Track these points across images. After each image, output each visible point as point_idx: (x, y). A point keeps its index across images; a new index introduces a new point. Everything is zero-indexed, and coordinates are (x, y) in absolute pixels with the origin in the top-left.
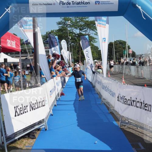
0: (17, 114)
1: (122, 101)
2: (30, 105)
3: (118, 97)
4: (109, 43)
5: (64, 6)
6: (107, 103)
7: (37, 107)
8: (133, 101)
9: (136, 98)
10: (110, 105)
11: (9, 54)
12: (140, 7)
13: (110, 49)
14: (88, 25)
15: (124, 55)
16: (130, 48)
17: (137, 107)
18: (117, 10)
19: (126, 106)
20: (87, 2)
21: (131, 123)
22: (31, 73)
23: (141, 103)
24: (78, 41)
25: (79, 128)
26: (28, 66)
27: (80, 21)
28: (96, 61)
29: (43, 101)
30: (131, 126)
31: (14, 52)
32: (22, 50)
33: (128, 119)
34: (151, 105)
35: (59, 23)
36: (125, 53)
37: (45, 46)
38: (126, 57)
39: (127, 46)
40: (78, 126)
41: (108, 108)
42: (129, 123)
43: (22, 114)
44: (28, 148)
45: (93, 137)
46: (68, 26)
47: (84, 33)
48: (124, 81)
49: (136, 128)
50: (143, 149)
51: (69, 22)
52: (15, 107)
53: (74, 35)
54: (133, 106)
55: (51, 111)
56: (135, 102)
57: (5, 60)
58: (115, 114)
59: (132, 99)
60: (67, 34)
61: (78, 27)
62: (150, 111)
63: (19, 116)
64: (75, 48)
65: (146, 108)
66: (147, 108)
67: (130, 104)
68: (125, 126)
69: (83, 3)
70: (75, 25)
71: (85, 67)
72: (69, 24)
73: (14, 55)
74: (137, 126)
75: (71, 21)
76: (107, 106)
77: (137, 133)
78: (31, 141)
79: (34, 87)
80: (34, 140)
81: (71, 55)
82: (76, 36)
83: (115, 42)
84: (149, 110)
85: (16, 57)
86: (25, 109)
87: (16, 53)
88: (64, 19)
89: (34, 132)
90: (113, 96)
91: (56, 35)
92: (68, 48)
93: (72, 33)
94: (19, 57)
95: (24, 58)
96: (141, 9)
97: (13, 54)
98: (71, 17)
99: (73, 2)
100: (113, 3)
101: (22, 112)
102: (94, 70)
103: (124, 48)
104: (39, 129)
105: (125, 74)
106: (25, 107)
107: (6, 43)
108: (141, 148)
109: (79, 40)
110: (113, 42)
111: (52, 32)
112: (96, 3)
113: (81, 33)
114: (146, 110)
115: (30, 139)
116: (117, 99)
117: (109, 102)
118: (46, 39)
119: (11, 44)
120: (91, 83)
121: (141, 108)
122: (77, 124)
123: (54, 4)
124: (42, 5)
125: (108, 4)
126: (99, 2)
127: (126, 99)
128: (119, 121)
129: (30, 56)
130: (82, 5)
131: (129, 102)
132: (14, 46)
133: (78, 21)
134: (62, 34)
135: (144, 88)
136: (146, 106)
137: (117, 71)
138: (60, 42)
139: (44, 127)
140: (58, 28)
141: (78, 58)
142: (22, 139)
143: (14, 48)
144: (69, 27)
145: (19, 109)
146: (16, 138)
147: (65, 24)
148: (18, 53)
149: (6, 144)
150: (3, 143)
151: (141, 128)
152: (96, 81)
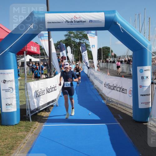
0: (37, 96)
1: (107, 87)
2: (47, 90)
3: (105, 84)
4: (98, 49)
5: (69, 23)
6: (97, 88)
7: (51, 91)
9: (117, 85)
10: (99, 89)
11: (33, 56)
12: (119, 24)
13: (99, 52)
14: (85, 37)
16: (113, 52)
17: (118, 91)
18: (104, 26)
19: (110, 90)
20: (84, 21)
21: (113, 101)
22: (47, 68)
23: (120, 88)
25: (79, 105)
26: (46, 63)
27: (79, 34)
28: (90, 60)
29: (55, 87)
30: (113, 103)
31: (36, 55)
32: (41, 53)
33: (111, 99)
34: (126, 90)
35: (66, 35)
36: (109, 55)
37: (56, 50)
38: (110, 57)
39: (111, 50)
40: (78, 103)
41: (98, 92)
42: (112, 101)
43: (41, 96)
46: (72, 37)
47: (82, 42)
48: (108, 73)
49: (116, 104)
50: (121, 119)
51: (72, 35)
52: (36, 91)
53: (76, 43)
54: (115, 90)
55: (61, 93)
56: (116, 88)
57: (30, 60)
58: (103, 95)
59: (114, 86)
60: (71, 42)
61: (79, 38)
62: (126, 93)
63: (39, 97)
64: (76, 52)
65: (123, 91)
66: (124, 92)
67: (113, 89)
68: (109, 103)
69: (82, 22)
70: (76, 37)
73: (36, 57)
74: (117, 103)
75: (74, 34)
76: (97, 90)
77: (117, 108)
80: (49, 113)
81: (74, 56)
82: (77, 44)
83: (103, 48)
86: (43, 93)
87: (37, 55)
88: (69, 33)
89: (49, 107)
90: (101, 83)
91: (64, 43)
92: (72, 52)
93: (75, 42)
94: (39, 58)
95: (43, 58)
96: (120, 26)
98: (73, 31)
99: (74, 21)
100: (101, 22)
102: (89, 67)
103: (109, 52)
104: (52, 106)
105: (109, 69)
107: (30, 48)
108: (119, 118)
109: (80, 47)
110: (102, 47)
111: (61, 41)
112: (90, 22)
114: (123, 93)
115: (47, 112)
116: (104, 85)
117: (99, 87)
118: (57, 46)
119: (34, 49)
120: (87, 75)
121: (120, 91)
122: (78, 102)
123: (62, 22)
124: (54, 23)
125: (98, 22)
126: (92, 21)
127: (110, 85)
128: (105, 100)
129: (47, 57)
130: (81, 23)
131: (112, 88)
132: (36, 51)
133: (78, 34)
134: (68, 42)
135: (122, 78)
138: (66, 48)
139: (56, 104)
140: (65, 39)
141: (78, 58)
142: (41, 113)
143: (35, 52)
144: (72, 38)
145: (39, 92)
147: (70, 36)
148: (38, 55)
149: (30, 115)
150: (28, 115)
151: (120, 104)
152: (90, 73)
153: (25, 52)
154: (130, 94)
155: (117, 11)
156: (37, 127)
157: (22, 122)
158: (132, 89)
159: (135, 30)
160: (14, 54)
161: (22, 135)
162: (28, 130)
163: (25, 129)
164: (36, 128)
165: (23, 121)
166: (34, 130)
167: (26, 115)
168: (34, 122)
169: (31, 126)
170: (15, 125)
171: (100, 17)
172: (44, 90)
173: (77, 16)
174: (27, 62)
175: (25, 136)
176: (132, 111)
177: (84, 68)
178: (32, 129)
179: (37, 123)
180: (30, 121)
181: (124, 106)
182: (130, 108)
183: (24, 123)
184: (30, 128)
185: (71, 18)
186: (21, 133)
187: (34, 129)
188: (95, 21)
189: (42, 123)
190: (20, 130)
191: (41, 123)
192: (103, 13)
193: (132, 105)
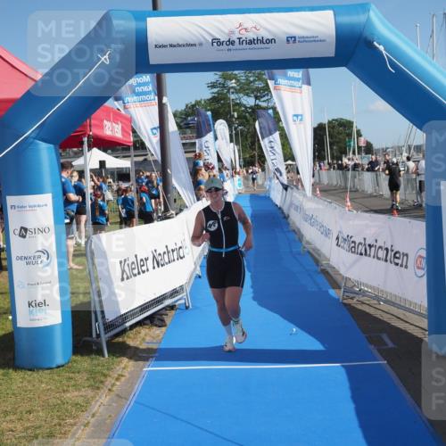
0: (125, 276)
1: (346, 246)
2: (154, 257)
3: (338, 238)
4: (316, 125)
5: (221, 47)
6: (314, 250)
7: (167, 260)
8: (370, 246)
9: (376, 241)
10: (319, 255)
11: (109, 151)
12: (381, 48)
13: (319, 137)
15: (349, 150)
16: (361, 136)
17: (378, 258)
18: (333, 55)
19: (355, 256)
20: (270, 38)
21: (365, 291)
23: (387, 249)
24: (251, 122)
25: (255, 303)
27: (254, 81)
28: (289, 162)
29: (180, 248)
30: (366, 298)
31: (118, 147)
32: (135, 143)
33: (359, 283)
34: (407, 255)
35: (213, 86)
36: (350, 146)
37: (183, 132)
38: (354, 153)
39: (355, 130)
40: (254, 298)
41: (317, 262)
42: (362, 293)
43: (135, 275)
44: (150, 346)
45: (286, 322)
46: (232, 90)
47: (264, 105)
48: (349, 204)
49: (376, 302)
50: (392, 348)
51: (233, 83)
52: (121, 262)
53: (243, 109)
54: (370, 256)
55: (198, 268)
56: (373, 249)
57: (102, 163)
58: (332, 274)
59: (367, 243)
60: (230, 107)
61: (253, 92)
62: (406, 267)
63: (130, 280)
64: (246, 137)
65: (396, 261)
66: (399, 261)
67: (363, 252)
68: (352, 298)
69: (262, 41)
70: (245, 89)
71: (267, 177)
72: (232, 87)
73: (119, 154)
74: (378, 298)
75: (238, 81)
76: (314, 257)
77: (378, 314)
78: (156, 331)
79: (163, 219)
80: (164, 329)
81: (239, 150)
82: (248, 112)
83: (329, 122)
84: (404, 264)
85: (124, 157)
86: (142, 266)
87: (123, 149)
88: (223, 77)
89: (163, 312)
90: (326, 235)
92: (231, 136)
93: (240, 105)
94: (129, 156)
95: (141, 159)
96: (384, 52)
97: (118, 150)
98: (236, 72)
99: (239, 39)
100: (324, 41)
101: (136, 271)
102: (286, 183)
103: (350, 135)
104: (172, 307)
106: (142, 260)
107: (102, 127)
108: (386, 345)
109: (255, 121)
110: (326, 122)
111: (198, 103)
112: (288, 41)
113: (258, 105)
114: (397, 264)
115: (155, 328)
116: (335, 242)
117: (319, 247)
118: (185, 119)
119: (112, 130)
120: (280, 208)
121: (386, 261)
122: (252, 295)
123: (201, 44)
124: (175, 46)
125: (315, 41)
126: (295, 37)
127: (353, 242)
128: (340, 288)
130: (259, 45)
131: (361, 249)
132: (119, 135)
133: (252, 79)
134: (220, 107)
135: (392, 218)
136: (397, 255)
137: (335, 183)
138: (214, 126)
139: (183, 301)
140: (210, 96)
141: (253, 157)
142: (137, 328)
143: (118, 139)
144: (233, 93)
145: (128, 265)
146: (128, 324)
147: (223, 86)
148: (127, 148)
149: (104, 338)
150: (98, 336)
151: (386, 302)
152: (291, 204)
153: (85, 139)
154: (418, 268)
155: (373, 6)
156: (126, 374)
157: (78, 358)
158: (424, 253)
159: (431, 63)
160: (52, 146)
161: (80, 400)
162: (96, 382)
163: (88, 379)
164: (122, 376)
165: (82, 355)
166: (118, 383)
167: (91, 335)
168: (115, 359)
169: (108, 369)
170: (58, 367)
171: (320, 24)
172: (146, 259)
173: (248, 25)
174: (91, 170)
175: (88, 402)
176: (424, 323)
177: (270, 187)
178: (109, 379)
179: (125, 360)
180: (103, 356)
181: (399, 307)
182: (419, 314)
183: (85, 362)
184: (102, 378)
185: (227, 31)
186: (76, 393)
187: (117, 379)
188: (304, 40)
189: (141, 363)
190: (73, 382)
191: (136, 360)
192: (330, 13)
193: (425, 304)
